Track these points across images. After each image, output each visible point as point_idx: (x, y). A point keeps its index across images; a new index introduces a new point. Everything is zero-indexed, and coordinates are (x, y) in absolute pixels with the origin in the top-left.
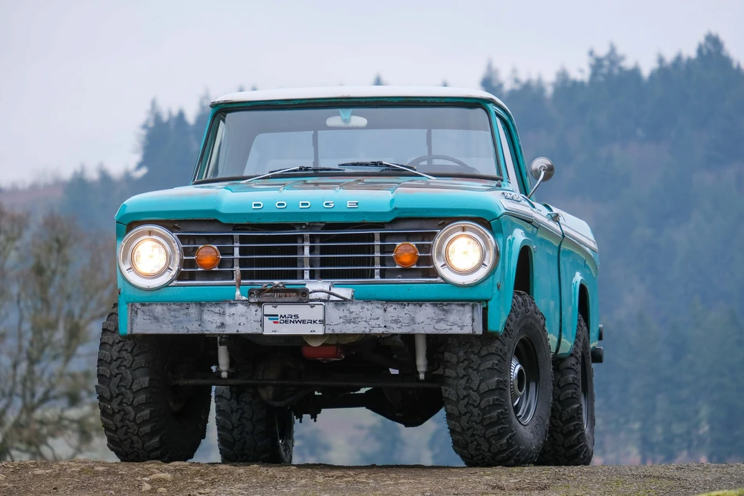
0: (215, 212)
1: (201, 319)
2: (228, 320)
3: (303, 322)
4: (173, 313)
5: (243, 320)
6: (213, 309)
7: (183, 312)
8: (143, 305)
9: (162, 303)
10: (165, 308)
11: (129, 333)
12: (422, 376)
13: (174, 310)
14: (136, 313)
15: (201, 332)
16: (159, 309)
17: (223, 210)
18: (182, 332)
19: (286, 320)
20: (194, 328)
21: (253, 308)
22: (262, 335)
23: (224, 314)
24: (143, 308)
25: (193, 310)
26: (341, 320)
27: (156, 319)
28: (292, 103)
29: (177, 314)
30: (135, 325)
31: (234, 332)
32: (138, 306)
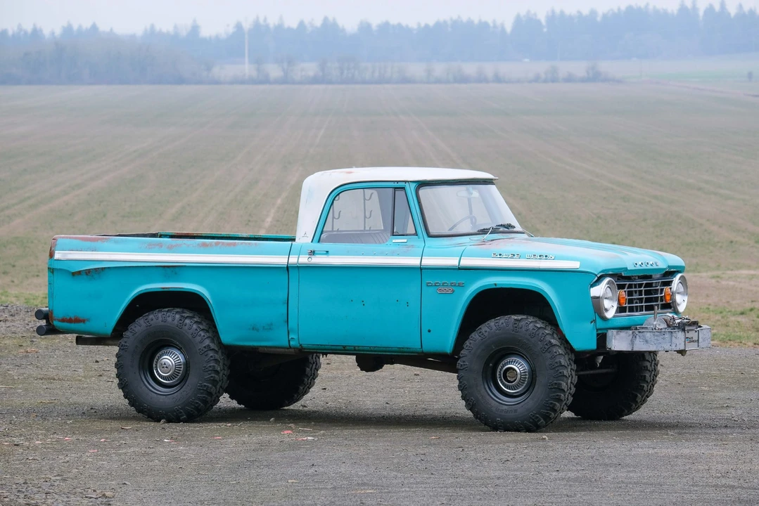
1: (671, 342)
2: (677, 342)
3: (694, 341)
6: (674, 334)
7: (661, 336)
10: (652, 334)
11: (630, 350)
12: (598, 365)
16: (648, 335)
18: (660, 349)
19: (691, 340)
20: (668, 347)
21: (683, 333)
23: (676, 338)
25: (667, 336)
26: (702, 340)
27: (647, 342)
29: (658, 338)
30: (634, 345)
31: (679, 350)
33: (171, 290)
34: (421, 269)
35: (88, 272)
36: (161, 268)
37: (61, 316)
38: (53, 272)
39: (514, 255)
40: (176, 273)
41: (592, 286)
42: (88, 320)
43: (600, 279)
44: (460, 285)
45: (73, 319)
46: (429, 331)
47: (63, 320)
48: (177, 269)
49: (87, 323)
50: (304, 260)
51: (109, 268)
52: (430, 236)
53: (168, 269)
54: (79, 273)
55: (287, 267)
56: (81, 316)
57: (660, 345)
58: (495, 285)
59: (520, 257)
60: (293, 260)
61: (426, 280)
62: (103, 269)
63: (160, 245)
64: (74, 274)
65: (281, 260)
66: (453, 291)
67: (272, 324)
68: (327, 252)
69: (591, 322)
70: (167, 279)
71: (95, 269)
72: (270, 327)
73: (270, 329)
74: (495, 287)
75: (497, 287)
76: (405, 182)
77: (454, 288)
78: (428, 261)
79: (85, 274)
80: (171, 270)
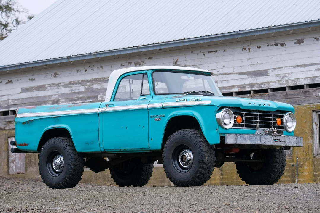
0: (241, 105)
1: (261, 140)
2: (266, 140)
3: (281, 141)
4: (251, 138)
5: (269, 141)
6: (263, 136)
7: (254, 137)
8: (240, 134)
9: (247, 134)
10: (248, 136)
11: (235, 143)
12: (251, 158)
13: (251, 137)
14: (238, 137)
15: (260, 144)
16: (246, 136)
17: (243, 105)
18: (254, 144)
19: (278, 141)
20: (258, 143)
22: (273, 145)
23: (265, 138)
24: (240, 135)
25: (258, 137)
26: (288, 142)
27: (245, 139)
28: (176, 70)
29: (252, 138)
30: (237, 141)
31: (267, 144)
32: (238, 135)
33: (56, 128)
34: (148, 109)
35: (28, 122)
36: (53, 118)
37: (19, 143)
38: (16, 123)
39: (185, 100)
40: (58, 120)
41: (217, 112)
42: (29, 144)
43: (221, 109)
44: (164, 116)
45: (23, 144)
46: (152, 139)
47: (20, 145)
48: (59, 118)
49: (29, 146)
50: (104, 109)
51: (35, 119)
52: (155, 94)
53: (55, 118)
55: (98, 113)
56: (26, 143)
57: (254, 141)
58: (176, 114)
59: (187, 100)
60: (100, 110)
61: (150, 115)
62: (33, 120)
63: (54, 108)
64: (24, 123)
65: (95, 111)
66: (161, 119)
68: (113, 105)
69: (216, 130)
70: (56, 123)
71: (30, 120)
72: (92, 142)
73: (93, 143)
74: (176, 116)
75: (177, 115)
76: (147, 70)
77: (161, 118)
78: (151, 106)
79: (26, 123)
80: (56, 118)
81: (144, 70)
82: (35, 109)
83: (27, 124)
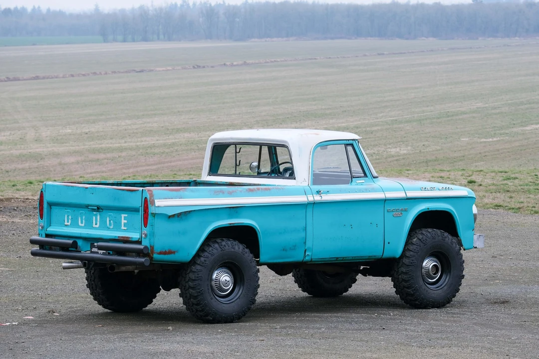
33: (235, 225)
34: (385, 200)
35: (179, 215)
36: (228, 209)
37: (159, 250)
38: (154, 216)
39: (433, 189)
40: (237, 212)
42: (177, 252)
44: (406, 211)
45: (167, 251)
46: (389, 243)
47: (160, 253)
48: (238, 209)
49: (176, 254)
50: (317, 198)
51: (194, 210)
52: (374, 177)
53: (232, 209)
54: (173, 216)
55: (307, 204)
56: (173, 249)
58: (428, 208)
59: (435, 189)
60: (311, 199)
61: (386, 208)
62: (190, 212)
63: (222, 192)
64: (170, 217)
65: (303, 199)
66: (402, 215)
67: (295, 246)
68: (328, 191)
70: (232, 217)
71: (184, 212)
73: (294, 249)
74: (427, 210)
75: (430, 210)
76: (353, 140)
78: (389, 195)
79: (177, 216)
80: (234, 210)
81: (349, 140)
82: (186, 193)
83: (176, 218)
